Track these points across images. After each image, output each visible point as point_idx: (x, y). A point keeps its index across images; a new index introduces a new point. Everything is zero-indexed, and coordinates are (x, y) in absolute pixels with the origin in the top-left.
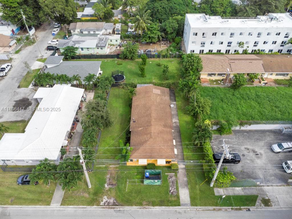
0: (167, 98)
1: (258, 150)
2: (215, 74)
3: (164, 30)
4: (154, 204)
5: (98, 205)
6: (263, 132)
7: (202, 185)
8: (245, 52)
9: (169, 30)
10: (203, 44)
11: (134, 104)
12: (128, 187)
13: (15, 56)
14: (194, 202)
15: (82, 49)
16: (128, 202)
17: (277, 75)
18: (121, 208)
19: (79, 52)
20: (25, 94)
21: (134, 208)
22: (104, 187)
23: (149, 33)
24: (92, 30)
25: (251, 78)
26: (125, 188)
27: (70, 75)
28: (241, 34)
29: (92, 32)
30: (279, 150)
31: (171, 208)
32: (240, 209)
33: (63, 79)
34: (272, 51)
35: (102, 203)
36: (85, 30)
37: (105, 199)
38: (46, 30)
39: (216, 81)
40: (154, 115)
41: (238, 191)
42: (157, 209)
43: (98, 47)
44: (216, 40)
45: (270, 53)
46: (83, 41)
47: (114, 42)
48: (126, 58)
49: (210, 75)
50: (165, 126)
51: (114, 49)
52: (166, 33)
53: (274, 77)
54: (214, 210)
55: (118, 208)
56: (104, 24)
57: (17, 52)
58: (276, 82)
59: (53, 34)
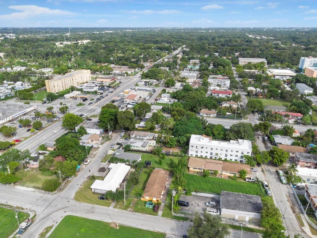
0: (167, 176)
1: (200, 204)
2: (197, 168)
3: (178, 141)
4: (147, 214)
5: (127, 210)
6: (207, 197)
7: (168, 211)
8: (220, 159)
9: (182, 142)
10: (197, 152)
11: (151, 176)
12: (139, 207)
13: (100, 146)
14: (163, 215)
15: (134, 147)
16: (138, 211)
17: (230, 173)
18: (135, 213)
19: (132, 148)
20: (104, 165)
21: (140, 214)
22: (130, 205)
23: (171, 142)
24: (141, 136)
25: (215, 173)
26: (138, 207)
27: (126, 160)
28: (216, 149)
29: (141, 138)
30: (208, 205)
31: (153, 216)
32: (180, 221)
33: (122, 161)
34: (236, 160)
35: (128, 210)
36: (138, 136)
37: (130, 209)
38: (118, 133)
39: (197, 172)
40: (157, 181)
41: (183, 215)
42: (148, 215)
43: (142, 146)
44: (204, 150)
45: (236, 161)
46: (135, 143)
47: (152, 145)
48: (155, 154)
49: (194, 168)
50: (161, 186)
51: (151, 148)
52: (180, 143)
53: (228, 174)
54: (170, 219)
55: (134, 213)
56: (149, 133)
57: (102, 144)
58: (229, 177)
59: (121, 136)
